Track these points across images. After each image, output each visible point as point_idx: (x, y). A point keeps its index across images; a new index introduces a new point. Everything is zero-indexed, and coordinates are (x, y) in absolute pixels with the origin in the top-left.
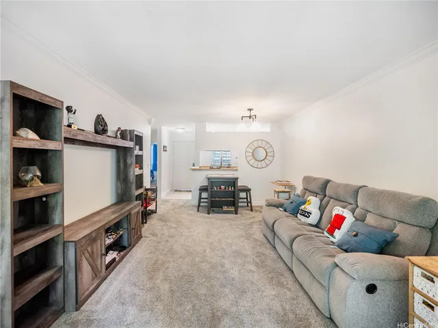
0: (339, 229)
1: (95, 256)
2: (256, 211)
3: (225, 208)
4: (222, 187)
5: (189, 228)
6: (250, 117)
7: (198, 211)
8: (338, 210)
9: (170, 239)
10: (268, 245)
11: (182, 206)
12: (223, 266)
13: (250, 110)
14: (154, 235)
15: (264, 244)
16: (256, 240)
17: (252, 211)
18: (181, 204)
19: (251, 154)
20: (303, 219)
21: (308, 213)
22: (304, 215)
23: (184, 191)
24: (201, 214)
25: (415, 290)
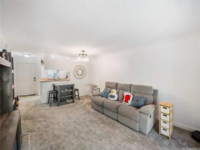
0: (130, 100)
2: (81, 99)
3: (68, 101)
4: (66, 90)
5: (54, 118)
6: (83, 55)
7: (50, 106)
8: (126, 94)
9: (47, 129)
10: (99, 113)
11: (36, 106)
12: (91, 131)
13: (83, 51)
14: (32, 131)
15: (97, 113)
16: (93, 113)
17: (79, 99)
18: (34, 104)
19: (76, 72)
20: (111, 99)
21: (114, 96)
22: (112, 97)
23: (28, 95)
24: (54, 108)
25: (161, 112)
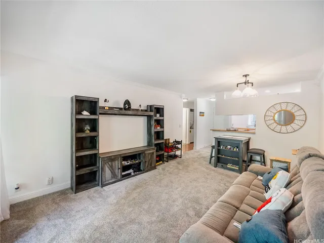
1: (114, 167)
3: (229, 166)
4: (229, 147)
6: (245, 83)
7: (210, 163)
13: (246, 76)
19: (272, 118)
